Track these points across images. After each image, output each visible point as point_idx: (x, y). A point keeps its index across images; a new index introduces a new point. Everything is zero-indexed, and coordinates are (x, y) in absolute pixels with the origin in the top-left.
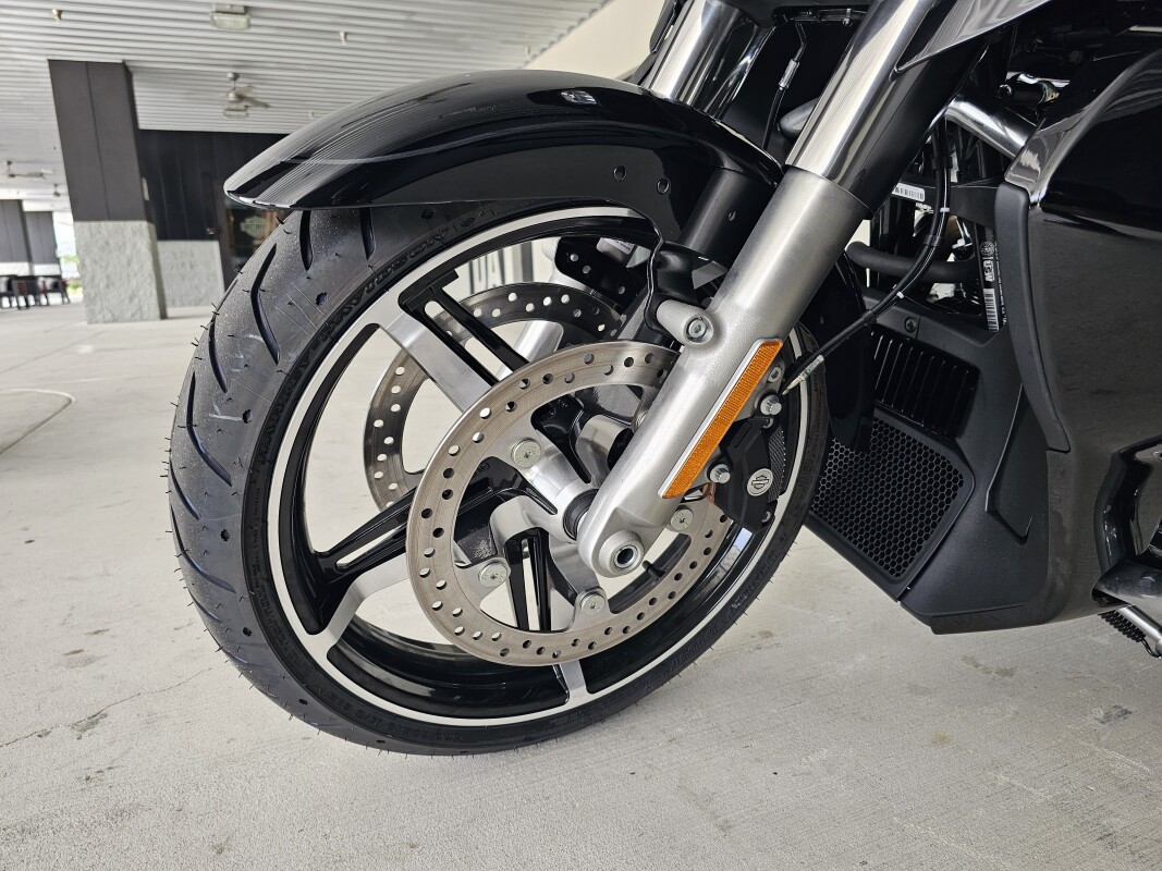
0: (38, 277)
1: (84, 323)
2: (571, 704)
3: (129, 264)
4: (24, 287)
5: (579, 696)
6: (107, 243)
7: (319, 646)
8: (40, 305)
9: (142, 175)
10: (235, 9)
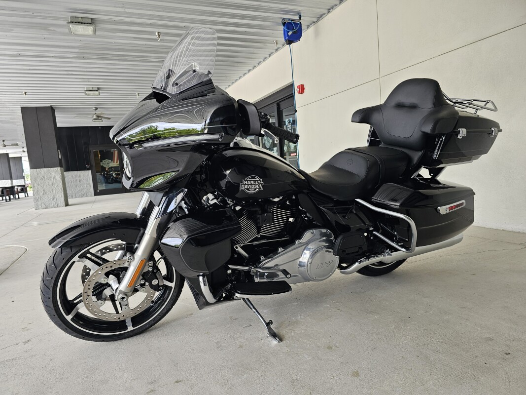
0: (15, 186)
1: (34, 209)
2: (128, 330)
3: (53, 185)
4: (10, 192)
5: (130, 328)
6: (44, 177)
7: (69, 318)
8: (16, 199)
9: (58, 148)
10: (94, 89)
